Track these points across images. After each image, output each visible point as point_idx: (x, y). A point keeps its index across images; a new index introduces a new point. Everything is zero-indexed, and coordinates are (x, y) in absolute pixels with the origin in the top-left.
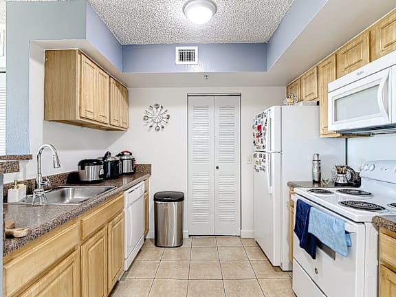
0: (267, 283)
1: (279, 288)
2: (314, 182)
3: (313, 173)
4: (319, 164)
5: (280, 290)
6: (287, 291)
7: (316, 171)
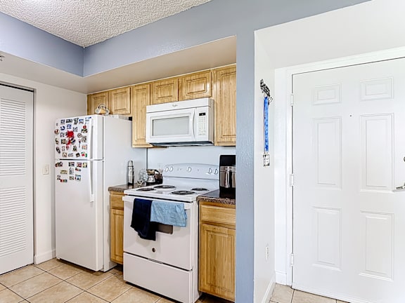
0: (97, 289)
1: (110, 286)
2: (129, 184)
3: (128, 177)
4: (133, 169)
5: (112, 287)
6: (118, 285)
7: (130, 175)
